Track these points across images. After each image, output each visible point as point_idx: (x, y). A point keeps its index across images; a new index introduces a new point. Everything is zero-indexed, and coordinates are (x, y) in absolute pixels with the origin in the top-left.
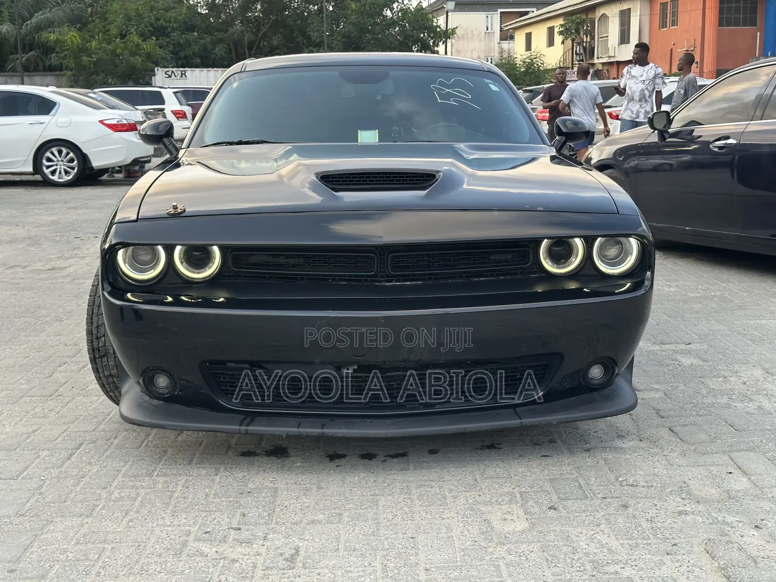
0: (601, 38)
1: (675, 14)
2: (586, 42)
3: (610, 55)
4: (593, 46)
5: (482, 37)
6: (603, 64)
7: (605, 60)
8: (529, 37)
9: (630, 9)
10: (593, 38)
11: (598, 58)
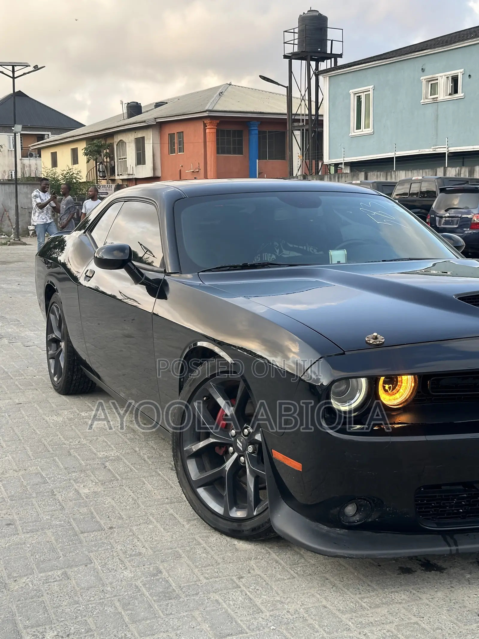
0: (120, 159)
1: (181, 143)
2: (107, 162)
3: (129, 173)
4: (113, 165)
5: (6, 154)
6: (123, 180)
7: (125, 177)
8: (54, 156)
9: (143, 138)
10: (112, 159)
11: (118, 175)
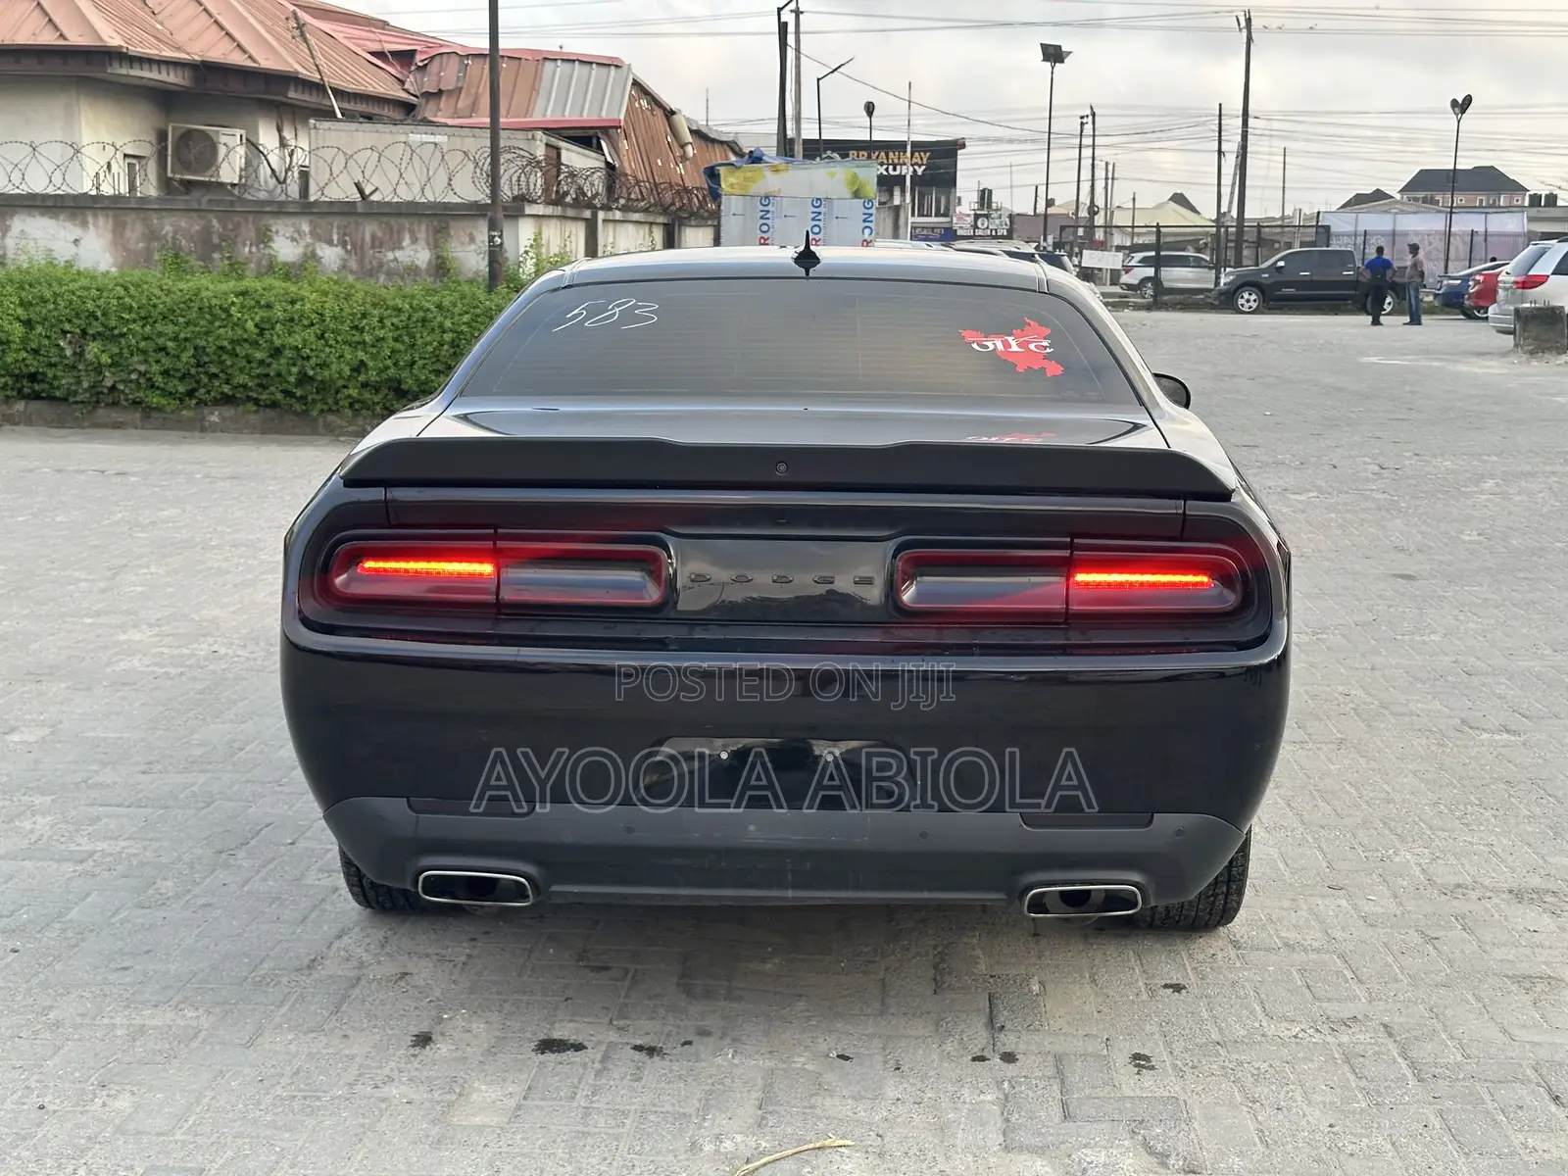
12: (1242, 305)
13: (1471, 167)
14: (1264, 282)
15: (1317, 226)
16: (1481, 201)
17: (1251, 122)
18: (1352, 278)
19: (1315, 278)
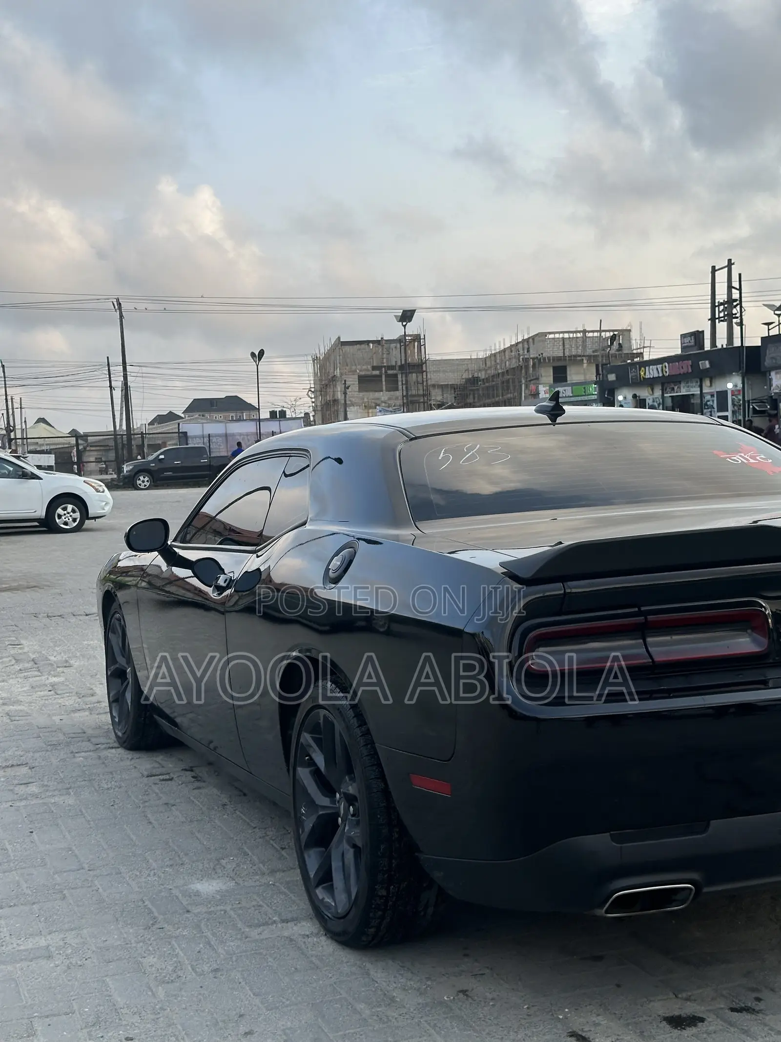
12: (140, 485)
13: (224, 397)
14: (152, 469)
15: (179, 433)
16: (232, 417)
17: (128, 368)
18: (206, 464)
19: (183, 465)
